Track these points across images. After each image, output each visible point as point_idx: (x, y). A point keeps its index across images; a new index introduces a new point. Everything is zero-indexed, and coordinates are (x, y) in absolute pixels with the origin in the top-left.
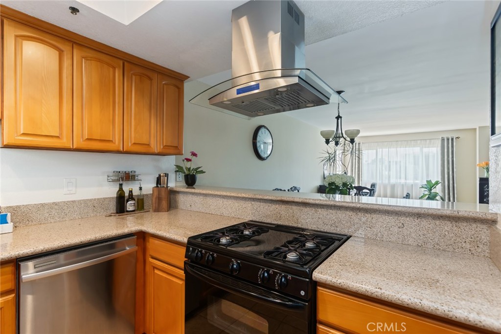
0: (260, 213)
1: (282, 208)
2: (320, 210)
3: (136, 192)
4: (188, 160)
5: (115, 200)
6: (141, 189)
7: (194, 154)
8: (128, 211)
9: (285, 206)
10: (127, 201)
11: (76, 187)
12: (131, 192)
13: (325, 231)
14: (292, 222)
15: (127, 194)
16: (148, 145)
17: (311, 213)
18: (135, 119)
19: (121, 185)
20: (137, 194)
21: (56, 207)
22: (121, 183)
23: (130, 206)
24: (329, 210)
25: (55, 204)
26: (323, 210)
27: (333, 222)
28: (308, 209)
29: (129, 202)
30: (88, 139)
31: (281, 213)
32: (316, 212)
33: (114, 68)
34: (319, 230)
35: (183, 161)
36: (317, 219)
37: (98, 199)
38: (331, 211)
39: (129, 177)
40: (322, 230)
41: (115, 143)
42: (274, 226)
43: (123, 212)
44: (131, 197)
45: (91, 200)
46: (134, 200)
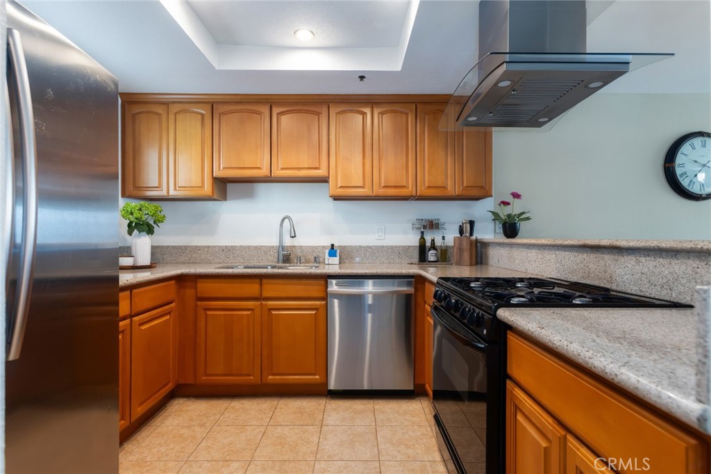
0: (565, 267)
1: (590, 259)
2: (643, 259)
3: (438, 242)
4: (506, 203)
5: (418, 248)
6: (443, 238)
7: (516, 196)
8: (430, 261)
9: (595, 255)
10: (429, 250)
11: (385, 234)
12: (433, 241)
13: (652, 296)
14: (604, 281)
15: (428, 244)
16: (444, 187)
17: (630, 266)
18: (429, 161)
19: (422, 233)
20: (440, 245)
21: (370, 250)
22: (423, 230)
23: (431, 256)
24: (658, 259)
25: (370, 247)
26: (647, 259)
27: (665, 281)
28: (626, 258)
29: (430, 252)
30: (384, 187)
31: (590, 267)
32: (638, 262)
33: (407, 114)
34: (642, 294)
35: (500, 205)
36: (639, 275)
37: (403, 247)
38: (661, 260)
39: (433, 225)
40: (647, 294)
41: (408, 188)
42: (567, 283)
43: (425, 262)
44: (433, 247)
45: (396, 247)
46: (436, 250)
